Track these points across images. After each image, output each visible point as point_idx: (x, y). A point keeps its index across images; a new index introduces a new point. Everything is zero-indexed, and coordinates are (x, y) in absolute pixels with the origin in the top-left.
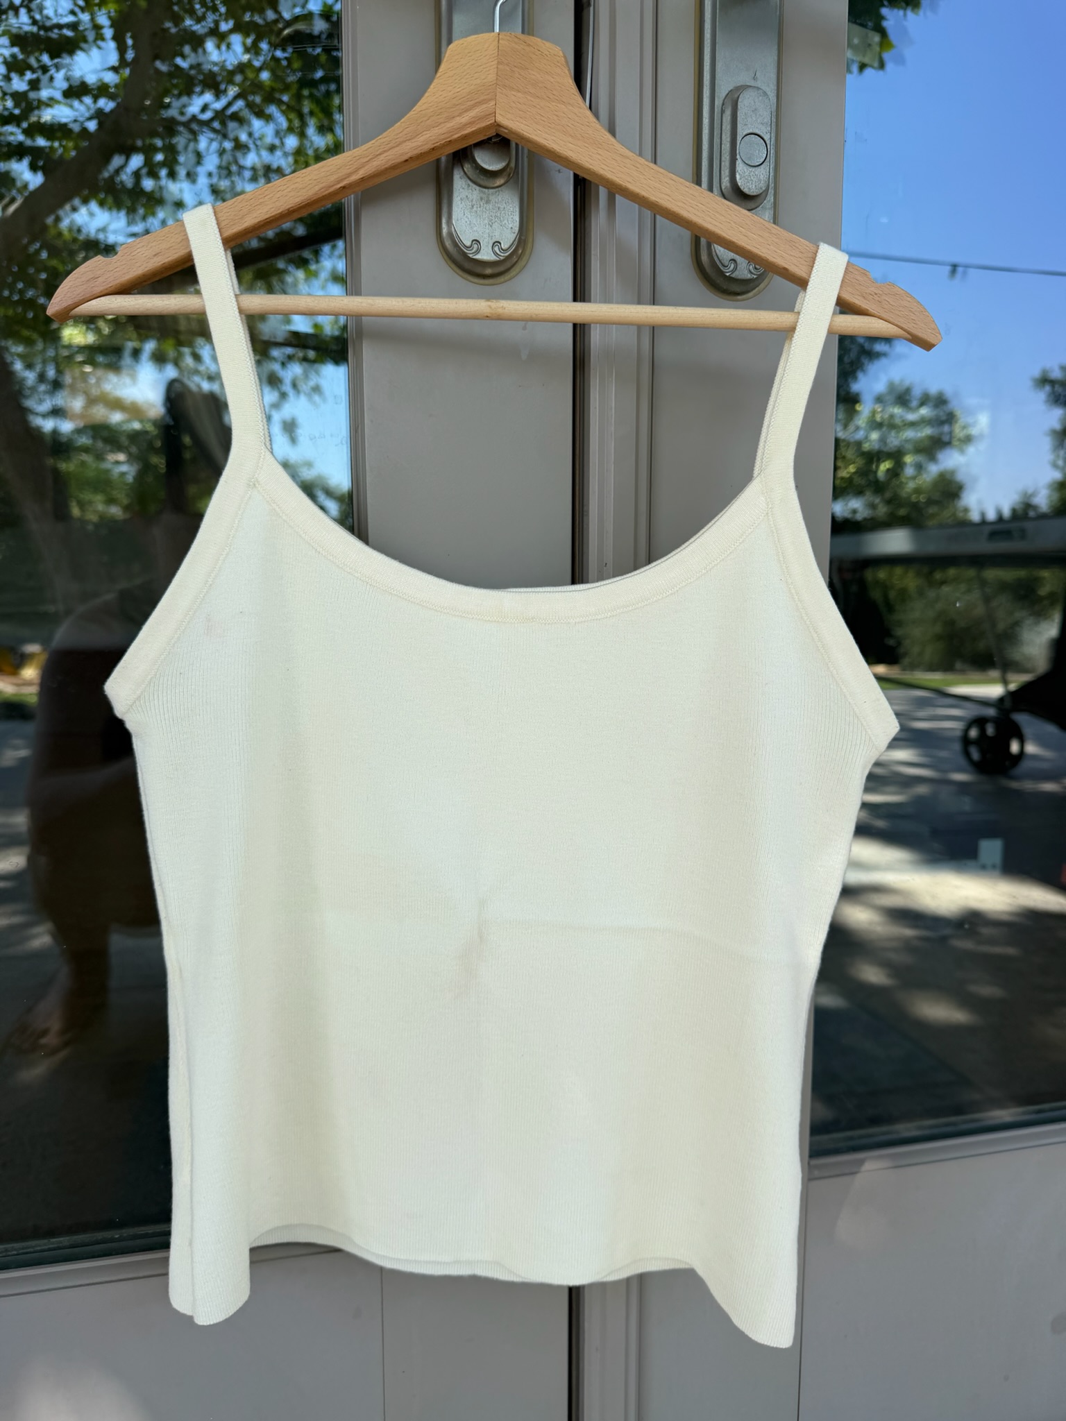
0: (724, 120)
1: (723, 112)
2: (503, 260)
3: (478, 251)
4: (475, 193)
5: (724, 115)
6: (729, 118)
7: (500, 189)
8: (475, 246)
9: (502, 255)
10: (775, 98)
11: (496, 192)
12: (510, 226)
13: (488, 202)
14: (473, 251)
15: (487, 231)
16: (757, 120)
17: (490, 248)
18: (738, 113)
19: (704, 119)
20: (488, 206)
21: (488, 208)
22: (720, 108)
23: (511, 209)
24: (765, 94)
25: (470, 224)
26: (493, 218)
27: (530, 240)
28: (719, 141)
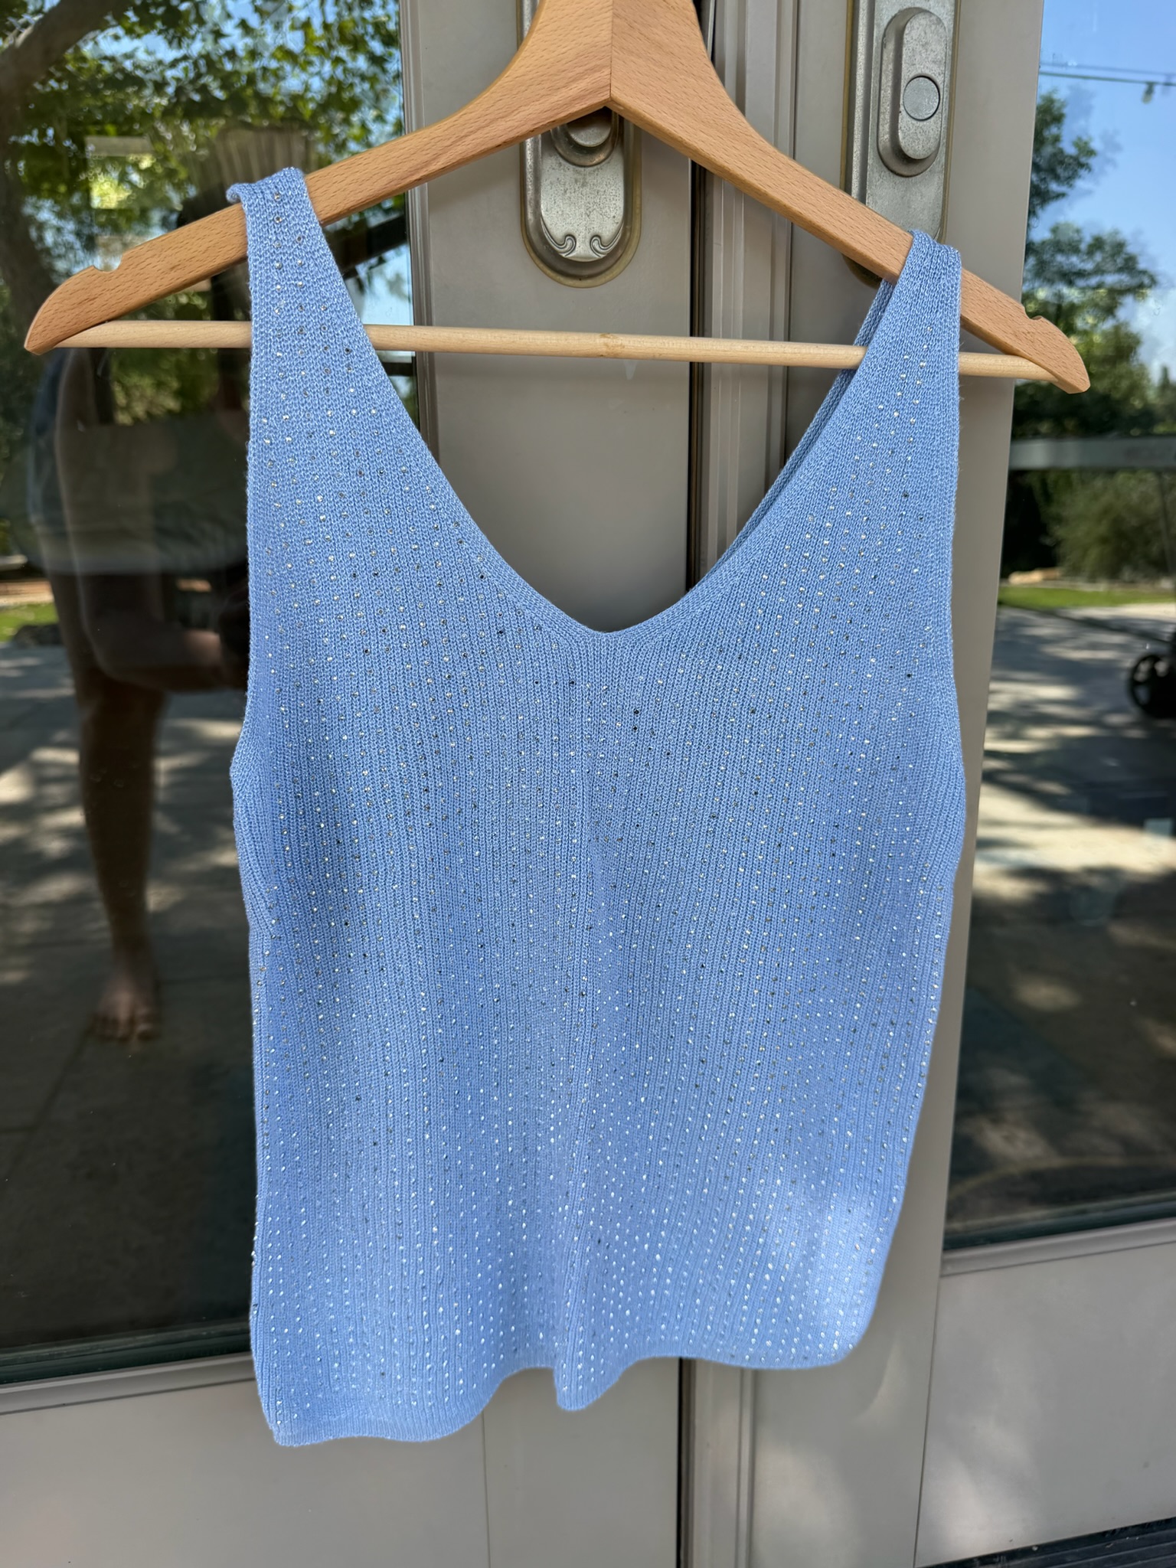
0: (885, 58)
1: (883, 45)
2: (604, 258)
3: (573, 248)
4: (568, 173)
5: (885, 50)
6: (891, 55)
7: (599, 166)
8: (569, 242)
9: (602, 251)
10: (952, 22)
11: (594, 171)
12: (613, 214)
13: (584, 185)
14: (566, 249)
15: (584, 222)
16: (927, 58)
17: (588, 244)
18: (904, 49)
19: (859, 55)
20: (586, 190)
21: (584, 193)
22: (880, 41)
23: (614, 192)
24: (939, 21)
25: (562, 215)
26: (591, 205)
27: (637, 226)
28: (877, 85)
